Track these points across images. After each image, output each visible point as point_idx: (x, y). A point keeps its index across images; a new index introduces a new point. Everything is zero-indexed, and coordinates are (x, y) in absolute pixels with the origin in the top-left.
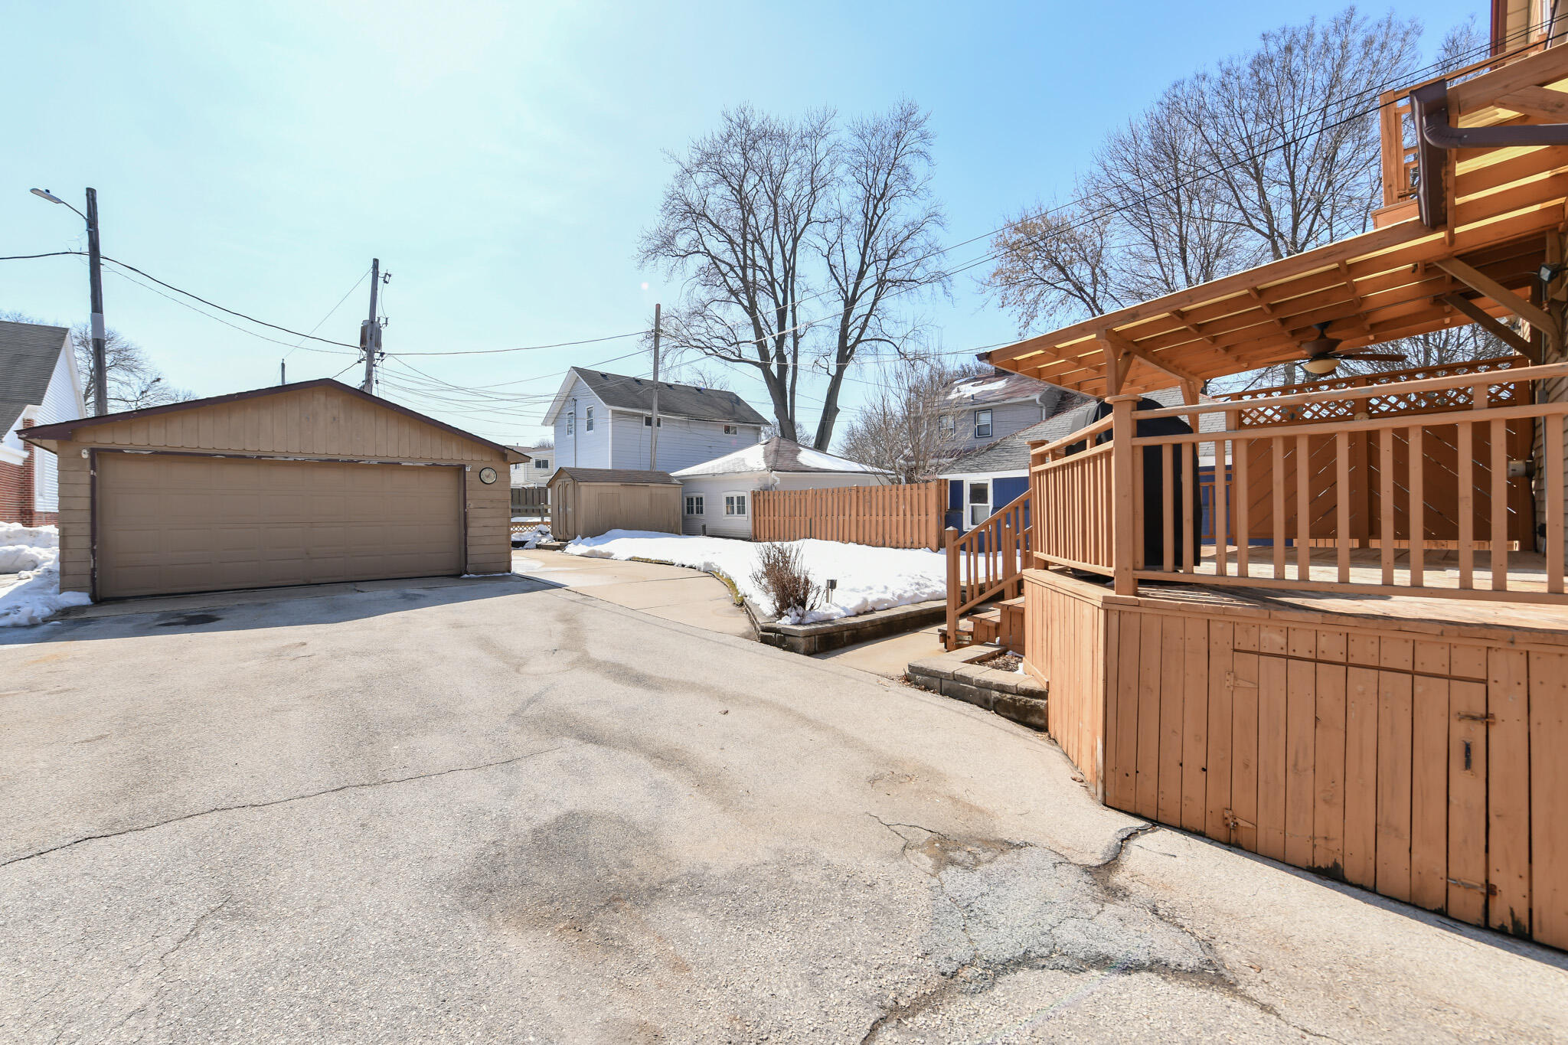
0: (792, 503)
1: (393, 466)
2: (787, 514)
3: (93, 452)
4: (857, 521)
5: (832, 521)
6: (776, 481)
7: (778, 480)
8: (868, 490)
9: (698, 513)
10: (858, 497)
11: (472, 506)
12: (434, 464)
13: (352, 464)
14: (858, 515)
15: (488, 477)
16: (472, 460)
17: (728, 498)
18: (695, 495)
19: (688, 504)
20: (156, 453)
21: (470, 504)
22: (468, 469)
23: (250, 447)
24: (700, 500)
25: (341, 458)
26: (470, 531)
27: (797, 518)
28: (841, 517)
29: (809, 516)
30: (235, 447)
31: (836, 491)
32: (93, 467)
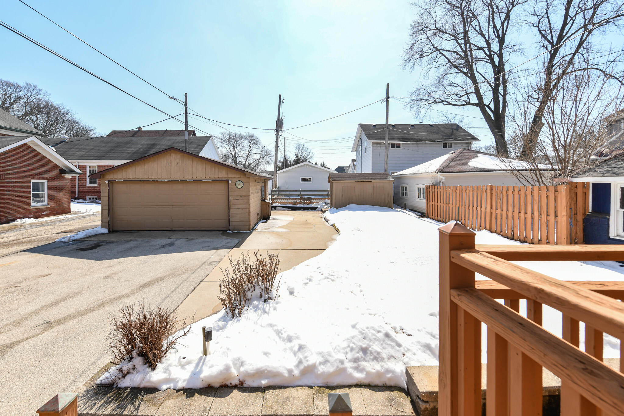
0: (448, 195)
1: (198, 182)
2: (445, 202)
3: (109, 181)
4: (491, 214)
5: (473, 211)
6: (442, 179)
7: (444, 178)
8: (499, 189)
9: (406, 195)
10: (492, 194)
11: (232, 199)
12: (215, 180)
13: (184, 181)
14: (491, 208)
15: (239, 185)
16: (231, 177)
17: (418, 188)
18: (404, 186)
19: (402, 190)
20: (124, 181)
21: (231, 198)
22: (230, 182)
23: (150, 177)
24: (406, 188)
25: (180, 180)
26: (231, 211)
27: (451, 205)
28: (479, 208)
29: (458, 205)
30: (146, 177)
31: (476, 188)
32: (109, 187)
